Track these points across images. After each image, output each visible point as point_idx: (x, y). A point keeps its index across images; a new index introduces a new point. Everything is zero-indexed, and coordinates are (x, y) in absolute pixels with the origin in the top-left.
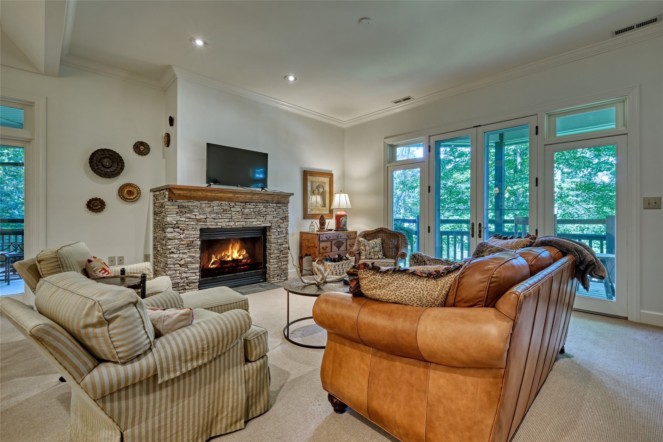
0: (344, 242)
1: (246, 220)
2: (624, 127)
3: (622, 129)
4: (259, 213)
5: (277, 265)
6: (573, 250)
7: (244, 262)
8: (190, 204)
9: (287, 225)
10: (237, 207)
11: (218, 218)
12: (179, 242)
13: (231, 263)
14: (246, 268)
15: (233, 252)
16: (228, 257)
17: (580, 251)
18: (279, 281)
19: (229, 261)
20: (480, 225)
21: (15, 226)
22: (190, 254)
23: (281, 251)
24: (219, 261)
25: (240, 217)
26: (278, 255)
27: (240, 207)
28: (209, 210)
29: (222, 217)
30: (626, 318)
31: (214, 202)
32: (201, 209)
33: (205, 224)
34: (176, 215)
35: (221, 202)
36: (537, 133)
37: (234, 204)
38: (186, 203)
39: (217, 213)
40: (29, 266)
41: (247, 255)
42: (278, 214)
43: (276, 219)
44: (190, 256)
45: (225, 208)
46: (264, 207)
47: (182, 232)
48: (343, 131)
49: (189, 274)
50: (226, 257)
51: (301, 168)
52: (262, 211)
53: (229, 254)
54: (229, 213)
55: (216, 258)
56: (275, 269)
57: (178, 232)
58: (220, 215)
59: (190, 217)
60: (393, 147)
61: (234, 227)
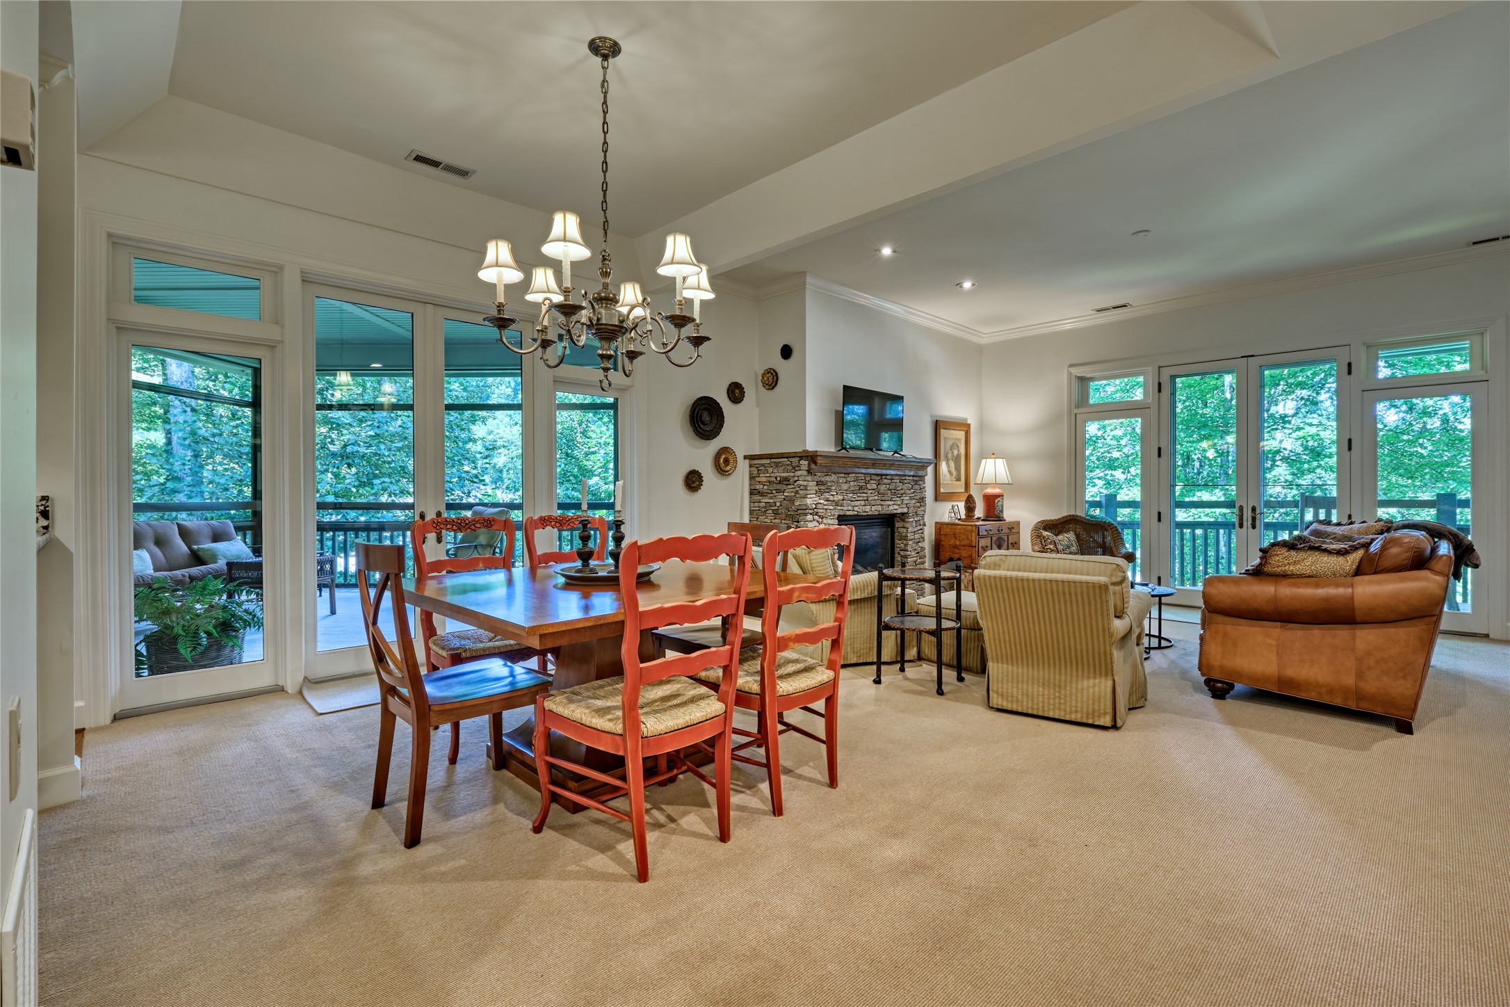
0: (1006, 538)
1: (882, 503)
2: (1483, 369)
3: (1481, 374)
4: (895, 491)
6: (1447, 533)
8: (829, 479)
9: (924, 511)
10: (872, 481)
11: (855, 500)
17: (1455, 535)
20: (1254, 509)
23: (917, 553)
25: (876, 498)
27: (876, 482)
28: (846, 487)
29: (859, 499)
30: (1487, 636)
31: (851, 475)
32: (838, 486)
33: (843, 508)
34: (815, 495)
35: (857, 475)
36: (1350, 373)
37: (869, 478)
38: (825, 478)
39: (853, 492)
43: (914, 502)
45: (861, 484)
48: (980, 349)
51: (932, 416)
52: (898, 489)
54: (865, 491)
57: (817, 521)
58: (856, 496)
60: (1084, 381)
61: (871, 513)
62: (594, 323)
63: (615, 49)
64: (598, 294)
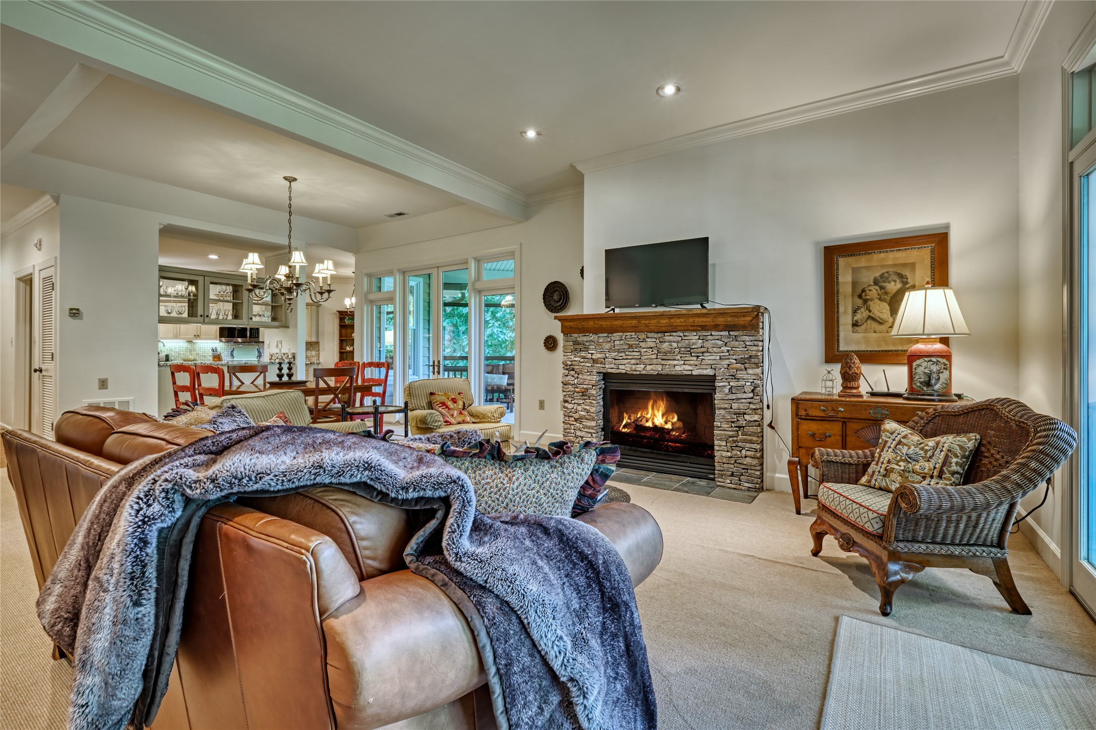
1: (663, 362)
4: (690, 351)
5: (729, 454)
7: (674, 435)
8: (585, 339)
9: (759, 375)
10: (649, 340)
11: (621, 358)
12: (573, 389)
13: (653, 433)
14: (678, 446)
15: (654, 415)
16: (647, 421)
18: (734, 486)
19: (648, 428)
22: (585, 407)
23: (740, 427)
24: (633, 424)
25: (654, 356)
26: (731, 433)
27: (655, 340)
28: (607, 346)
29: (626, 357)
31: (615, 334)
32: (598, 345)
33: (603, 366)
34: (570, 354)
35: (625, 334)
37: (645, 336)
38: (582, 338)
39: (619, 351)
41: (679, 424)
42: (731, 353)
43: (727, 362)
44: (585, 409)
45: (630, 343)
46: (699, 339)
47: (576, 375)
49: (584, 433)
50: (644, 420)
52: (693, 347)
53: (649, 416)
54: (636, 350)
55: (629, 418)
56: (724, 460)
57: (573, 376)
58: (623, 354)
59: (584, 356)
61: (644, 372)
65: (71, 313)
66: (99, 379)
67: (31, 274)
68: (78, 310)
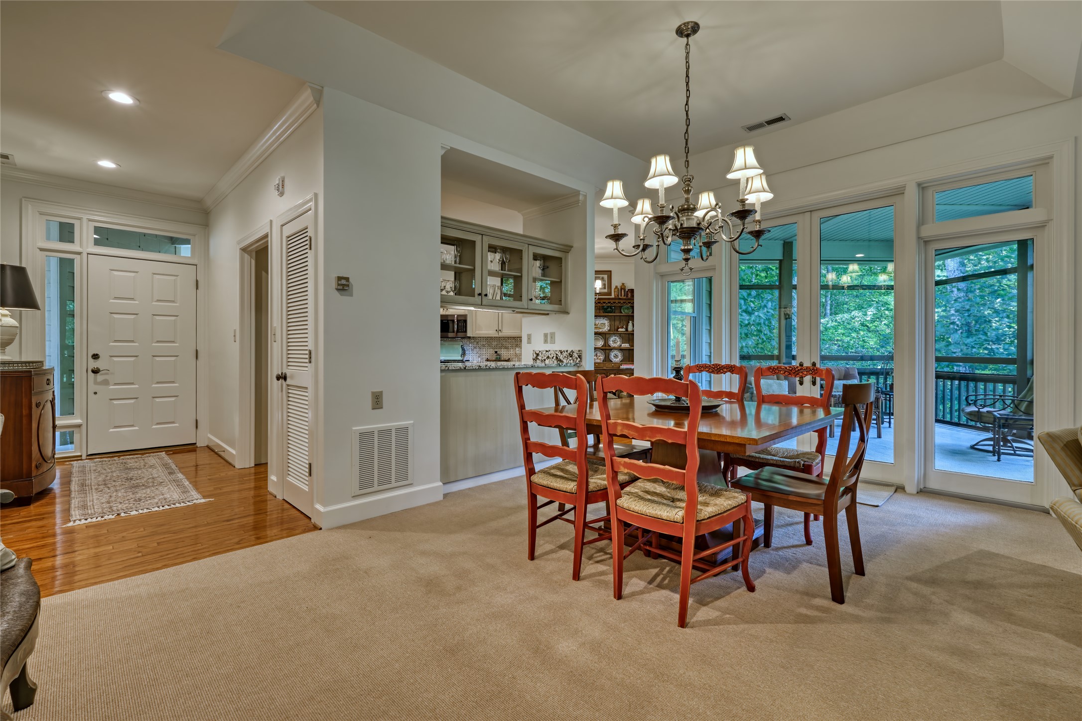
21: (995, 370)
40: (1065, 443)
62: (679, 227)
63: (695, 28)
64: (682, 206)
65: (339, 285)
66: (373, 393)
67: (266, 236)
68: (347, 279)
